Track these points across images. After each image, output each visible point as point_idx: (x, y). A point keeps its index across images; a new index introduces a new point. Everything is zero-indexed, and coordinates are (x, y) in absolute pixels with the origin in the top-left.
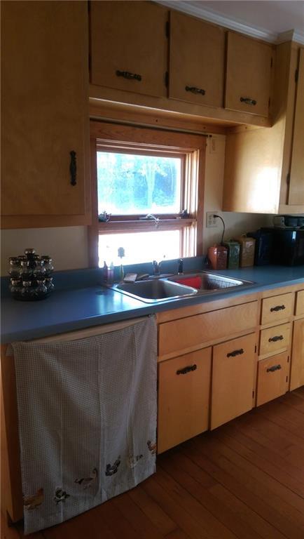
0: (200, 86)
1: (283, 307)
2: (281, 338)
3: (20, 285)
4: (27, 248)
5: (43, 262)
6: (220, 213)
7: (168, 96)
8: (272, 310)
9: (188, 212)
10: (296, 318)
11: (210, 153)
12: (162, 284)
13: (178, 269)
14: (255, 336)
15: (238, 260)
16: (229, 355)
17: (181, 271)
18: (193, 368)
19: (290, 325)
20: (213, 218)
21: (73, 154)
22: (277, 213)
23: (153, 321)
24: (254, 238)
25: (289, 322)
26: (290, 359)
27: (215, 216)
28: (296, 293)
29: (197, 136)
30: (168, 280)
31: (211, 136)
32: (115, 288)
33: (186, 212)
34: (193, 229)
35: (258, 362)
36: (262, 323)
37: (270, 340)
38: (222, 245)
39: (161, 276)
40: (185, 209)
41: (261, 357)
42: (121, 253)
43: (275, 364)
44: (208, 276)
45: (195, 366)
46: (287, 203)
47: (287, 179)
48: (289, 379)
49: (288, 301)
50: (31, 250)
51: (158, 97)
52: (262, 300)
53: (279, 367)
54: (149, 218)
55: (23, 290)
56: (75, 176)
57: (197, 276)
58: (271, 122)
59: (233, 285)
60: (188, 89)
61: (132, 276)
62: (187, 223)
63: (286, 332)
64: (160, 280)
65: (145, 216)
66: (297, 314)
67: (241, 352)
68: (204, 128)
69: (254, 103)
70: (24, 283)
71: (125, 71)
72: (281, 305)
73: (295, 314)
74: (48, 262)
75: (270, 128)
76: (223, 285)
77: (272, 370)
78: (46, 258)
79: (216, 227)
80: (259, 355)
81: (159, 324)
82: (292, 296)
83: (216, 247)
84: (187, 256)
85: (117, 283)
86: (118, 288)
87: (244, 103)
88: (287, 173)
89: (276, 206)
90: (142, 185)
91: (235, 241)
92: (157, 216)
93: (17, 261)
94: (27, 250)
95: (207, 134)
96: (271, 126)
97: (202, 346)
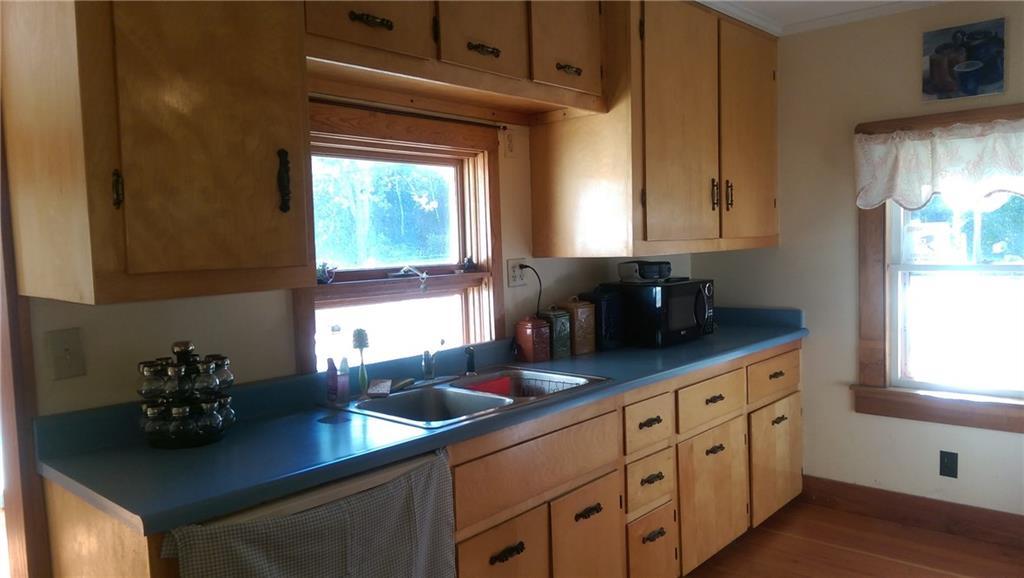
0: (492, 44)
1: (658, 420)
2: (660, 476)
3: (165, 416)
4: (175, 341)
5: (213, 366)
6: (529, 261)
7: (438, 57)
8: (641, 426)
9: (475, 261)
10: (681, 438)
11: (505, 155)
12: (441, 395)
13: (466, 364)
14: (618, 477)
15: (568, 343)
16: (578, 517)
17: (471, 368)
18: (519, 548)
19: (672, 451)
20: (518, 271)
21: (283, 155)
22: (631, 256)
23: (444, 460)
24: (592, 302)
25: (669, 447)
26: (678, 515)
27: (522, 267)
28: (676, 392)
29: (483, 128)
30: (452, 386)
31: (505, 128)
32: (352, 408)
33: (470, 260)
34: (485, 293)
35: (627, 526)
36: (628, 450)
37: (643, 482)
38: (540, 317)
39: (436, 381)
40: (469, 255)
41: (632, 516)
42: (360, 339)
43: (655, 528)
44: (522, 374)
45: (521, 544)
46: (645, 238)
47: (642, 198)
48: (679, 553)
49: (663, 408)
50: (187, 344)
51: (423, 59)
52: (624, 408)
53: (661, 533)
54: (407, 274)
55: (172, 427)
56: (288, 194)
57: (503, 376)
58: (606, 103)
59: (569, 387)
60: (471, 47)
61: (382, 385)
62: (474, 280)
63: (666, 466)
64: (436, 387)
65: (398, 270)
66: (681, 430)
67: (597, 509)
68: (494, 114)
69: (578, 72)
70: (174, 411)
71: (366, 13)
72: (655, 417)
73: (677, 431)
74: (223, 365)
75: (607, 114)
76: (550, 388)
77: (651, 538)
78: (219, 359)
79: (525, 285)
80: (626, 512)
81: (453, 468)
82: (671, 398)
83: (529, 321)
84: (478, 341)
85: (355, 399)
86: (359, 407)
87: (562, 72)
88: (640, 187)
89: (627, 243)
90: (388, 215)
91: (560, 308)
92: (421, 269)
93: (158, 369)
94: (177, 344)
95: (498, 124)
96: (608, 111)
97: (531, 503)
